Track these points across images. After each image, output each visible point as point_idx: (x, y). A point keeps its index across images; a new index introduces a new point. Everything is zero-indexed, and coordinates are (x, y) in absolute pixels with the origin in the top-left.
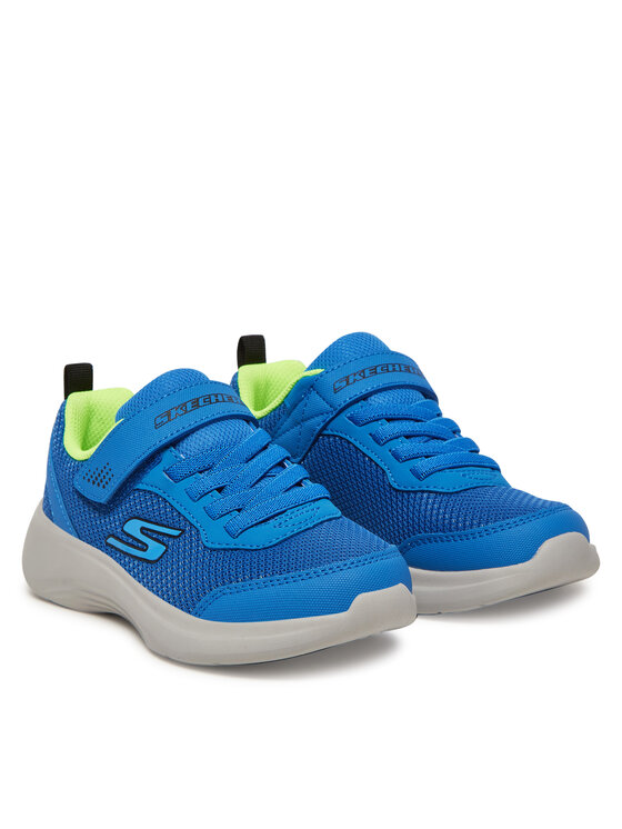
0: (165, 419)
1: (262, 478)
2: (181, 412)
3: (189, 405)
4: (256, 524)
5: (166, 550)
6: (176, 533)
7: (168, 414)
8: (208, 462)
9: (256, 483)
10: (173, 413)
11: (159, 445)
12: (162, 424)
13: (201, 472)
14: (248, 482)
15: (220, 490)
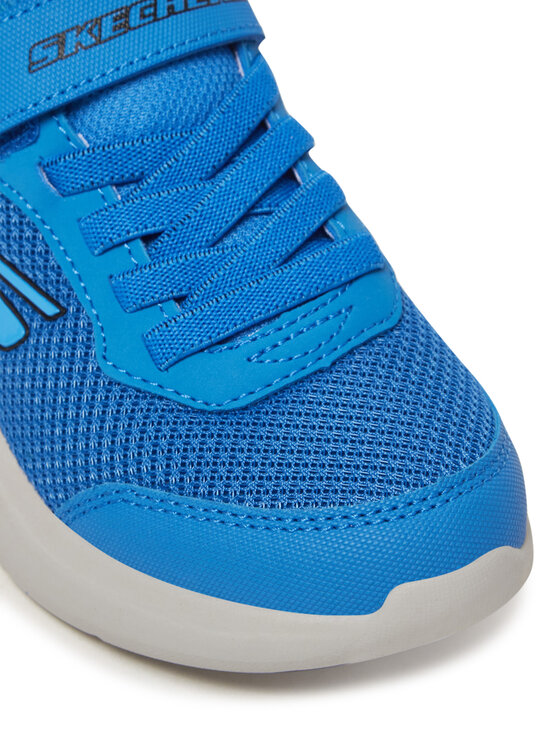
0: (52, 53)
1: (240, 221)
2: (90, 40)
3: (108, 24)
4: (208, 347)
5: (27, 337)
6: (50, 309)
7: (60, 40)
8: (133, 167)
9: (227, 233)
10: (71, 40)
11: (32, 111)
12: (45, 63)
13: (119, 185)
14: (210, 231)
15: (148, 239)
